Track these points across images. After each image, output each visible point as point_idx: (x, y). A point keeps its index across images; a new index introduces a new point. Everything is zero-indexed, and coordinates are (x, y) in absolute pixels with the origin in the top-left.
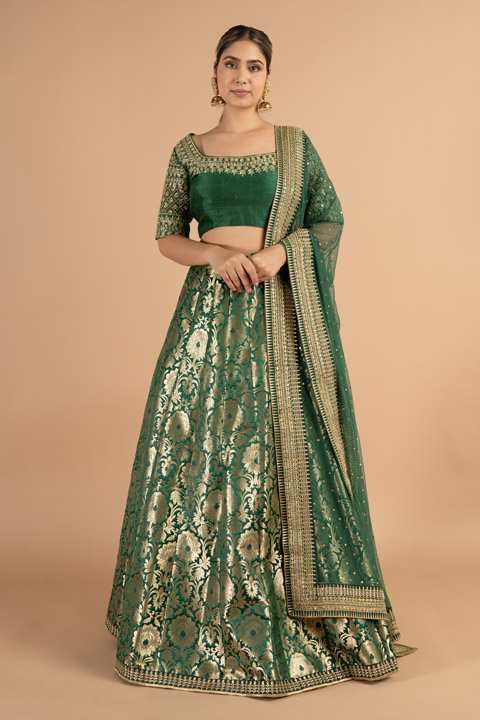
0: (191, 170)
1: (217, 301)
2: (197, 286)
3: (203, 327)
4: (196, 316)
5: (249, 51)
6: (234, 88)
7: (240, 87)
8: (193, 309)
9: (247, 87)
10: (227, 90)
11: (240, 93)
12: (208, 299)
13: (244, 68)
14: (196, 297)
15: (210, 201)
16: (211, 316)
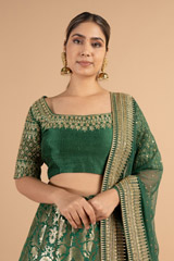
0: (43, 125)
1: (61, 235)
2: (45, 220)
3: (48, 255)
4: (43, 245)
5: (93, 31)
6: (80, 59)
7: (85, 59)
9: (90, 59)
10: (74, 61)
11: (84, 64)
12: (54, 232)
13: (88, 43)
15: (57, 152)
16: (55, 246)
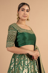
8: (22, 64)
14: (22, 62)
